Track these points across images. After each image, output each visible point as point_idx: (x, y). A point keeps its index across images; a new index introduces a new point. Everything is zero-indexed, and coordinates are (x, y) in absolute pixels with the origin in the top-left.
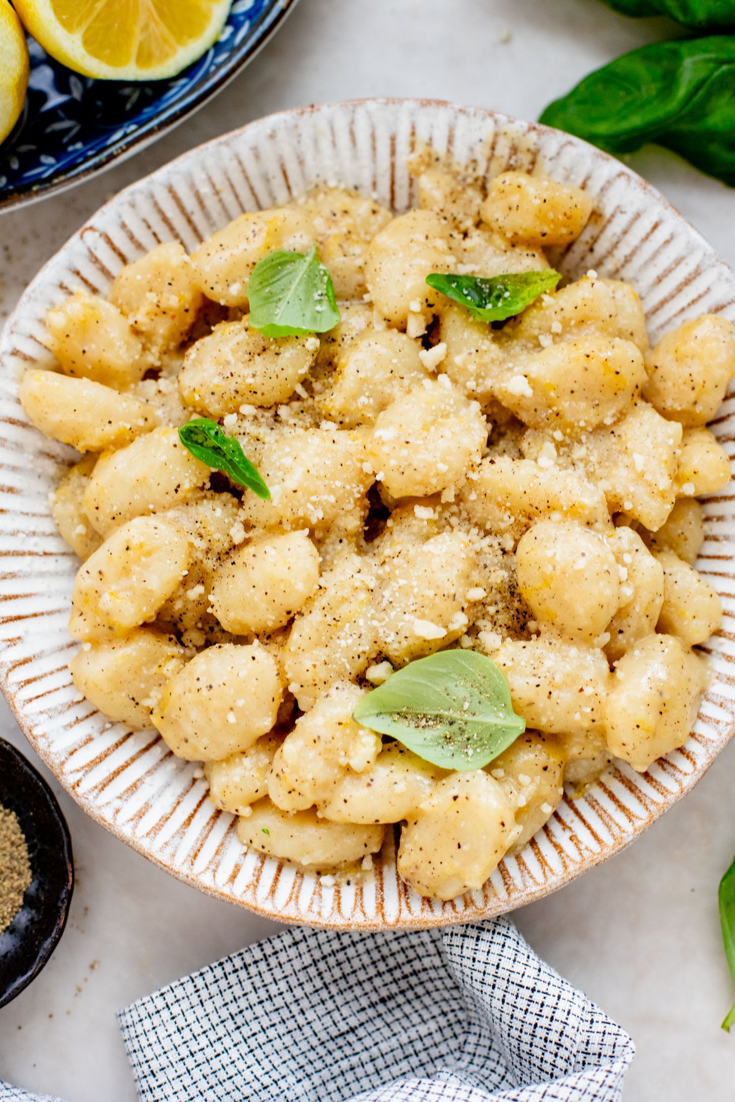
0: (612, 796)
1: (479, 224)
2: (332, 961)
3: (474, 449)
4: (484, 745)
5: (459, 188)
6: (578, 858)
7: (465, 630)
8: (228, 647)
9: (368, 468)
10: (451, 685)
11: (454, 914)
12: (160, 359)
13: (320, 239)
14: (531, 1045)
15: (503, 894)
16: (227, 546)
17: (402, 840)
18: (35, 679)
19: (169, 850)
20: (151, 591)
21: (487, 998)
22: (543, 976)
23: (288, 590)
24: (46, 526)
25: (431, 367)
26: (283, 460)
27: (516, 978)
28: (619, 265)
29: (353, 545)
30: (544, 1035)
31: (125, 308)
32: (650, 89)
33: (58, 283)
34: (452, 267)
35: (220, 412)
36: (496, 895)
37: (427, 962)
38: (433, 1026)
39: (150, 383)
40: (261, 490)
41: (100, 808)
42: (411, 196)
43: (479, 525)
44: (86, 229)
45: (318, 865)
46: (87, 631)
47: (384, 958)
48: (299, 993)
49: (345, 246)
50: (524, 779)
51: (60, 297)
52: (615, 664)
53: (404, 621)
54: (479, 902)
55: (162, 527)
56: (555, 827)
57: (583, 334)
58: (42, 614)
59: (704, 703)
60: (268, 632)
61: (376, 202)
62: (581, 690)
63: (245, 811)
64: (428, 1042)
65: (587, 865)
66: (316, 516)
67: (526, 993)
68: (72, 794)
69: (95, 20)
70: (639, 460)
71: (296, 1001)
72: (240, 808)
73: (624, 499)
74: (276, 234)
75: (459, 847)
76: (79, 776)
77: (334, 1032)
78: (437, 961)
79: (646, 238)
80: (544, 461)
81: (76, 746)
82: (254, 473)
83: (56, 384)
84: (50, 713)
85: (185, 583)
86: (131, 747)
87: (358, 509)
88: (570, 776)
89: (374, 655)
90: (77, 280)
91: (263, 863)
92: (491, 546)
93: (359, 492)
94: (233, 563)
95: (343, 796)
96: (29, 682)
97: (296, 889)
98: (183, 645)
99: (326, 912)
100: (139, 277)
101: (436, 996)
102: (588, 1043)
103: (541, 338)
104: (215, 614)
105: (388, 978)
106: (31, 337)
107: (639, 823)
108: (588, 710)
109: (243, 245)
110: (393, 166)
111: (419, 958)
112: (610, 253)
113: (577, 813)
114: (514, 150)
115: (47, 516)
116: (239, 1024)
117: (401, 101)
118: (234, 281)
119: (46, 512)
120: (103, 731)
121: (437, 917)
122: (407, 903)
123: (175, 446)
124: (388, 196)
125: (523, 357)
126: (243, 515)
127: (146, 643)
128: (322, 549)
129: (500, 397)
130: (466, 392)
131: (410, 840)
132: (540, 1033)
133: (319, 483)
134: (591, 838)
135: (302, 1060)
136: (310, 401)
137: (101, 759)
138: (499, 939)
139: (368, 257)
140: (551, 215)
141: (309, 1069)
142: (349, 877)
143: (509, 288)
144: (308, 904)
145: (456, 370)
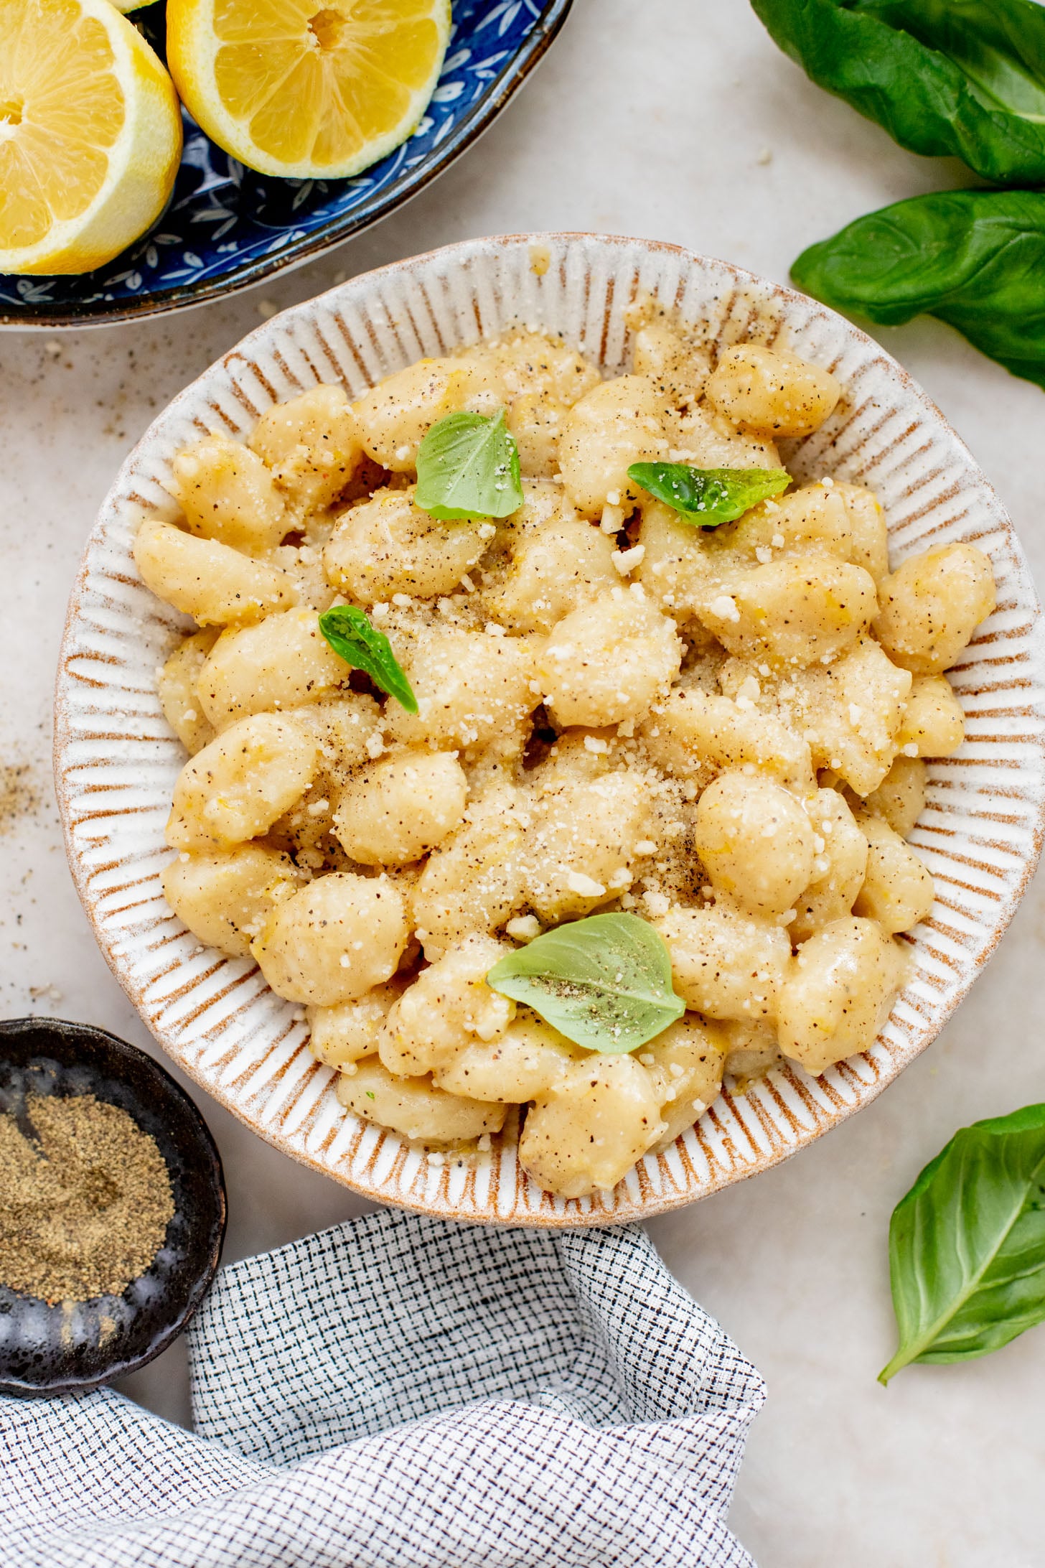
0: (778, 1098)
1: (701, 400)
2: (432, 1249)
3: (662, 680)
4: (634, 1025)
5: (684, 352)
6: (729, 1167)
7: (628, 888)
8: (351, 877)
9: (535, 687)
10: (604, 951)
11: (578, 1215)
12: (305, 522)
13: (511, 398)
14: (649, 1374)
15: (637, 1198)
16: (361, 758)
17: (527, 1123)
18: (119, 888)
19: (256, 1105)
20: (267, 803)
21: (605, 1314)
22: (672, 1297)
23: (427, 822)
24: (150, 705)
25: (625, 571)
26: (437, 668)
27: (640, 1295)
28: (864, 467)
29: (509, 773)
30: (665, 1366)
31: (269, 457)
32: (931, 247)
33: (191, 418)
34: (663, 454)
35: (369, 599)
36: (628, 1199)
37: (541, 1262)
38: (540, 1337)
39: (290, 549)
40: (408, 701)
41: (181, 1047)
42: (626, 352)
43: (659, 766)
44: (231, 356)
45: (427, 1140)
46: (187, 840)
47: (492, 1253)
48: (390, 1283)
49: (539, 410)
50: (676, 1069)
51: (194, 435)
52: (799, 947)
53: (557, 871)
54: (609, 1205)
55: (288, 730)
56: (708, 1126)
57: (809, 553)
58: (135, 810)
59: (899, 1002)
60: (399, 865)
61: (582, 354)
62: (755, 975)
63: (349, 1068)
64: (532, 1355)
65: (738, 1176)
66: (470, 736)
67: (650, 1315)
68: (151, 1028)
69: (267, 105)
70: (855, 712)
71: (386, 1293)
72: (344, 1065)
73: (833, 755)
74: (458, 389)
75: (592, 1140)
76: (160, 1007)
77: (424, 1332)
78: (553, 1263)
79: (900, 440)
80: (744, 702)
81: (160, 972)
82: (403, 681)
83: (179, 544)
84: (133, 931)
85: (306, 796)
86: (224, 977)
87: (519, 732)
88: (733, 1069)
89: (519, 907)
90: (216, 415)
91: (363, 1129)
92: (670, 791)
93: (522, 713)
94: (366, 781)
95: (465, 1066)
96: (112, 891)
97: (398, 1165)
98: (297, 865)
99: (430, 1196)
100: (289, 423)
101: (547, 1301)
102: (714, 1381)
103: (758, 550)
104: (338, 837)
105: (494, 1276)
106: (154, 479)
107: (804, 1135)
108: (760, 999)
109: (417, 400)
110: (608, 314)
111: (533, 1257)
112: (855, 450)
113: (735, 1112)
114: (755, 315)
115: (151, 693)
116: (317, 1313)
117: (626, 241)
118: (403, 443)
119: (151, 688)
120: (193, 956)
121: (559, 1216)
122: (526, 1196)
123: (313, 635)
124: (598, 350)
125: (734, 573)
126: (383, 725)
127: (254, 861)
128: (472, 774)
129: (701, 617)
130: (662, 607)
131: (537, 1126)
132: (662, 1362)
133: (477, 699)
134: (748, 1144)
135: (383, 1362)
136: (477, 596)
137: (187, 989)
138: (626, 1248)
139: (565, 429)
140: (788, 405)
141: (391, 1372)
142: (462, 1157)
143: (728, 485)
144: (410, 1184)
145: (653, 578)
